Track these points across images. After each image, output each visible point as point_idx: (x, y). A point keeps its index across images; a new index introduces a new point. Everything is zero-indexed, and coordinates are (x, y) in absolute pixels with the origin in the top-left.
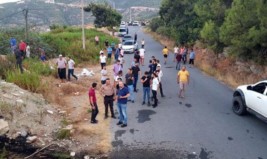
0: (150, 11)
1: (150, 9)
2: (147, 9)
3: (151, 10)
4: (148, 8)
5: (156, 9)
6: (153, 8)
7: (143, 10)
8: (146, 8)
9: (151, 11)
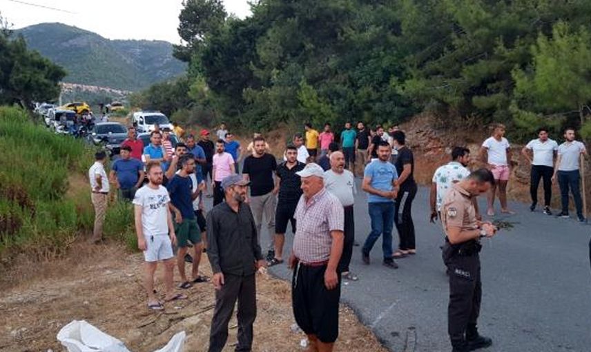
0: (85, 93)
1: (84, 88)
2: (78, 87)
3: (87, 90)
4: (80, 86)
5: (101, 89)
6: (92, 87)
7: (66, 90)
8: (75, 85)
9: (88, 93)
